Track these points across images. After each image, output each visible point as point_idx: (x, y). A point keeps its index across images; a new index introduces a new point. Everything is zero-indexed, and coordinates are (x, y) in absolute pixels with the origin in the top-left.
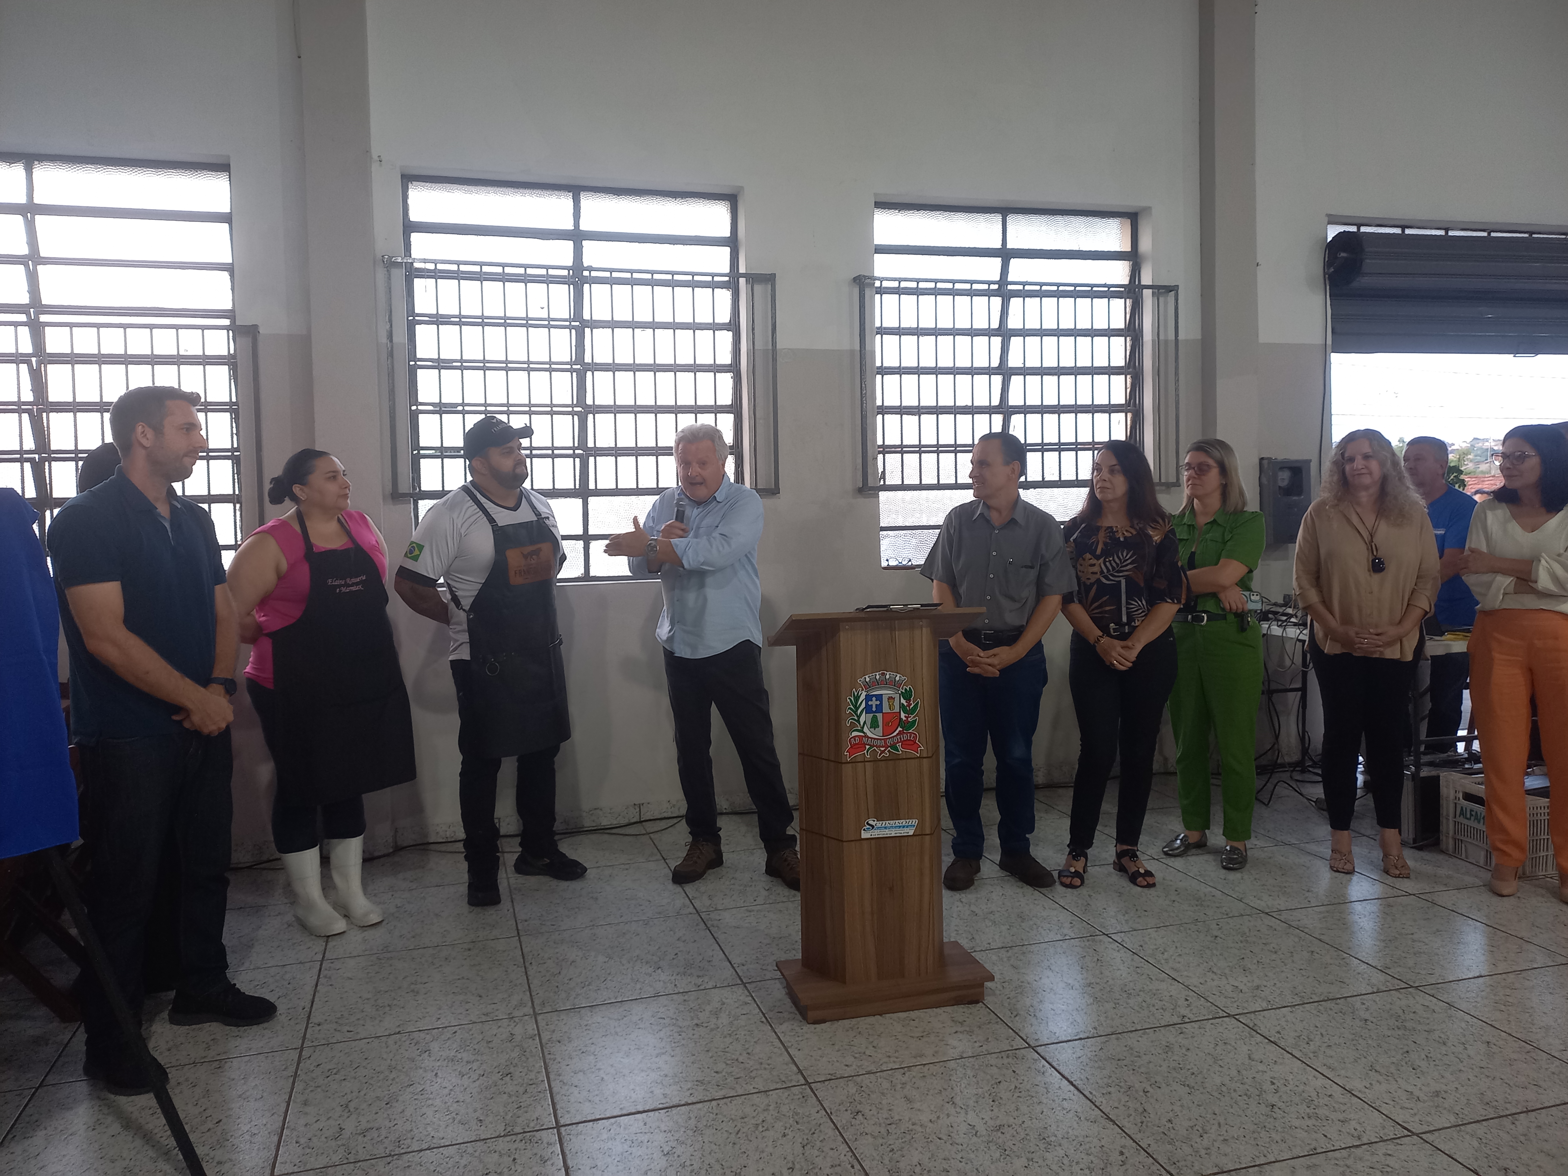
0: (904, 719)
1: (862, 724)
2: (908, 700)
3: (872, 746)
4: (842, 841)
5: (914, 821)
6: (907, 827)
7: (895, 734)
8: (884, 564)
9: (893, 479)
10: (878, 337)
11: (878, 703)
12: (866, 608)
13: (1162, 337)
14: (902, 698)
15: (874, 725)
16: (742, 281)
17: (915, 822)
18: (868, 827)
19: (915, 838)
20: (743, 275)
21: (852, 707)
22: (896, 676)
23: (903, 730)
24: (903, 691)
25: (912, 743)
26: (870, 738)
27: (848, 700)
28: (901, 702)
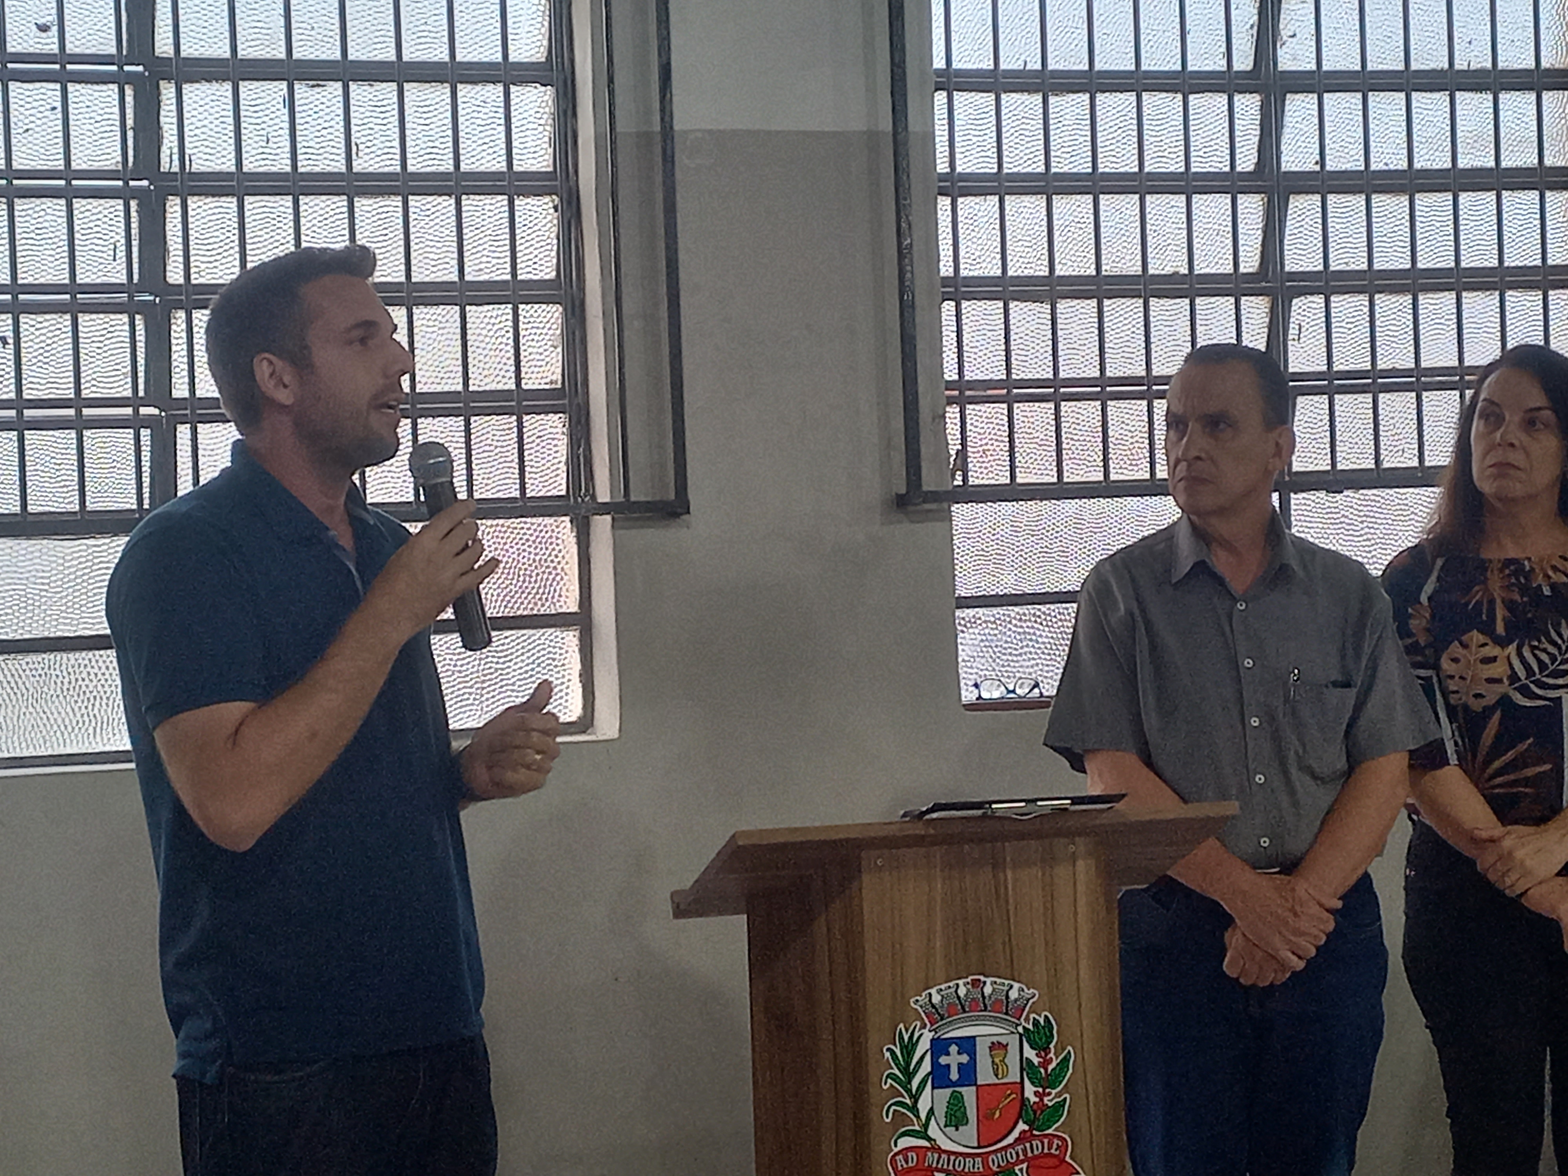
0: (1033, 1099)
1: (923, 1116)
2: (1042, 1049)
3: (949, 1174)
7: (1010, 1140)
8: (968, 695)
9: (987, 470)
10: (940, 97)
11: (964, 1058)
12: (928, 811)
14: (1026, 1046)
15: (955, 1117)
21: (897, 1072)
22: (1011, 987)
23: (1031, 1130)
24: (1030, 1027)
25: (1055, 1161)
26: (945, 1152)
27: (887, 1055)
28: (1025, 1055)
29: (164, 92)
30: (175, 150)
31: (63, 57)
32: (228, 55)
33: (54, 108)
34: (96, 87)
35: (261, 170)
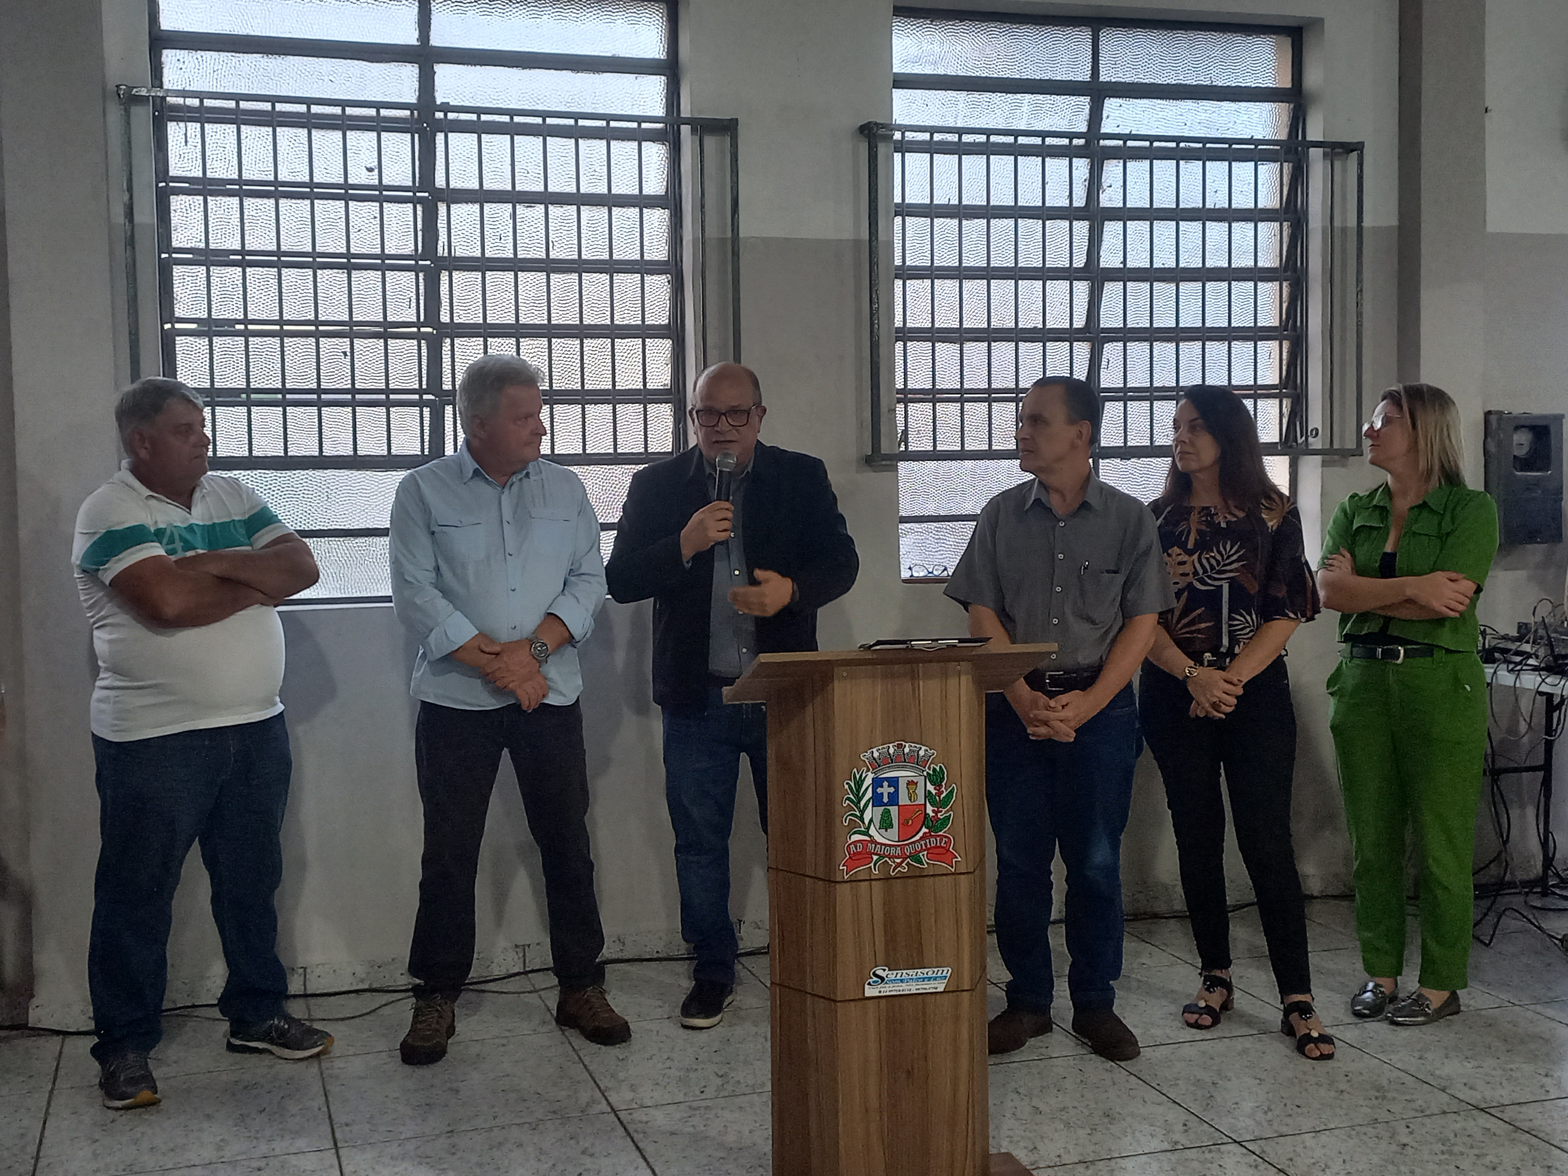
0: (931, 814)
1: (867, 822)
2: (938, 785)
3: (881, 856)
4: (835, 1001)
5: (946, 969)
6: (935, 979)
7: (917, 838)
8: (905, 574)
9: (919, 443)
10: (898, 219)
11: (892, 790)
12: (874, 645)
13: (1337, 223)
14: (928, 783)
15: (886, 824)
16: (685, 129)
17: (947, 971)
18: (875, 979)
19: (945, 995)
20: (687, 121)
21: (851, 796)
22: (921, 748)
23: (929, 832)
24: (931, 772)
25: (944, 851)
26: (879, 843)
27: (846, 786)
28: (928, 788)
29: (440, 208)
30: (446, 243)
31: (381, 187)
32: (477, 187)
33: (375, 217)
34: (400, 205)
35: (496, 256)
